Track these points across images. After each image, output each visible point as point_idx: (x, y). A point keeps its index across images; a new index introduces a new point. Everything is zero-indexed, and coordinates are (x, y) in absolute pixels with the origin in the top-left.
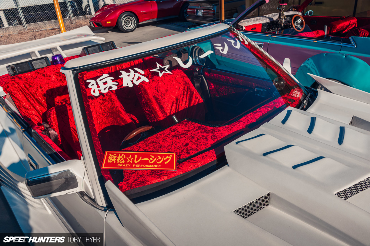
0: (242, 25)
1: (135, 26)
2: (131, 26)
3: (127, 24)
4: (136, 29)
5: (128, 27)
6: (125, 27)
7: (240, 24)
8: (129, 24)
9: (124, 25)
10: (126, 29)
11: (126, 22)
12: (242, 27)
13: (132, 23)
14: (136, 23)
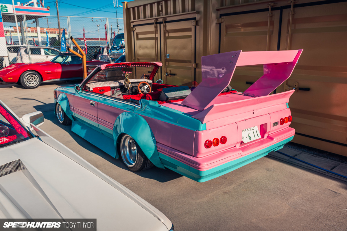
0: (89, 87)
1: (38, 84)
2: (34, 83)
3: (30, 81)
4: (39, 86)
5: (31, 84)
6: (28, 84)
7: (88, 85)
8: (32, 81)
9: (27, 82)
10: (28, 86)
11: (29, 79)
12: (89, 88)
13: (35, 81)
14: (40, 81)
